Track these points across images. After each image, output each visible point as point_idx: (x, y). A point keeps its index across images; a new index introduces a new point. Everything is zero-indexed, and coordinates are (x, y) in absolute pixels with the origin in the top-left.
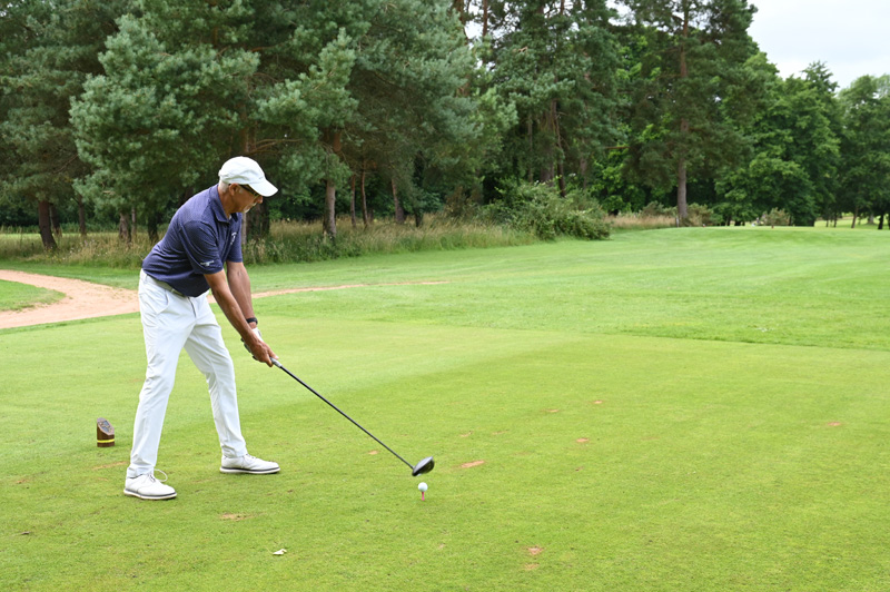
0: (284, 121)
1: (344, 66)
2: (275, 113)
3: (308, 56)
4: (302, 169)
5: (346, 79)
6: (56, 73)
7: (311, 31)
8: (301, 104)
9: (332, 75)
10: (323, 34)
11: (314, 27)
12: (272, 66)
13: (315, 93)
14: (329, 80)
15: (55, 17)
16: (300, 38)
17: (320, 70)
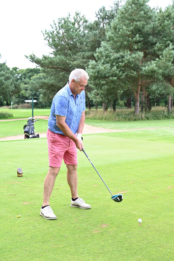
0: (150, 74)
1: (171, 55)
2: (147, 71)
3: (160, 53)
4: (156, 89)
5: (172, 60)
6: (84, 60)
7: (161, 44)
8: (156, 68)
9: (167, 59)
10: (166, 45)
11: (163, 43)
12: (149, 56)
13: (161, 65)
14: (166, 60)
15: (85, 43)
16: (157, 47)
17: (163, 57)
